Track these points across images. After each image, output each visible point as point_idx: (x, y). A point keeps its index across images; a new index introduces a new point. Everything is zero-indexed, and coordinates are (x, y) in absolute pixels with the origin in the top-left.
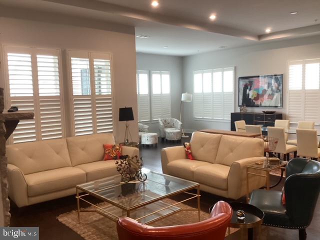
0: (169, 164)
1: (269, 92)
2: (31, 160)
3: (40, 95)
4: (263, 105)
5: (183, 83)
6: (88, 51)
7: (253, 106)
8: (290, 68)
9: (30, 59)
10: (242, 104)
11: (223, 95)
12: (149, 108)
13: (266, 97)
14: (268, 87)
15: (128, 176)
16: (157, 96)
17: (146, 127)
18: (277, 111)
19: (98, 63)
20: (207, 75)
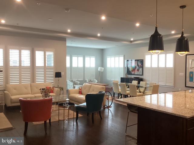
0: (70, 95)
1: (138, 68)
2: (15, 91)
3: (22, 66)
4: (135, 74)
5: (102, 62)
6: (44, 48)
7: (131, 74)
8: (146, 57)
9: (19, 52)
10: (127, 73)
11: (119, 68)
12: (83, 74)
13: (136, 70)
14: (137, 65)
15: (45, 96)
16: (87, 68)
17: (79, 82)
18: (141, 77)
19: (48, 53)
20: (113, 59)
